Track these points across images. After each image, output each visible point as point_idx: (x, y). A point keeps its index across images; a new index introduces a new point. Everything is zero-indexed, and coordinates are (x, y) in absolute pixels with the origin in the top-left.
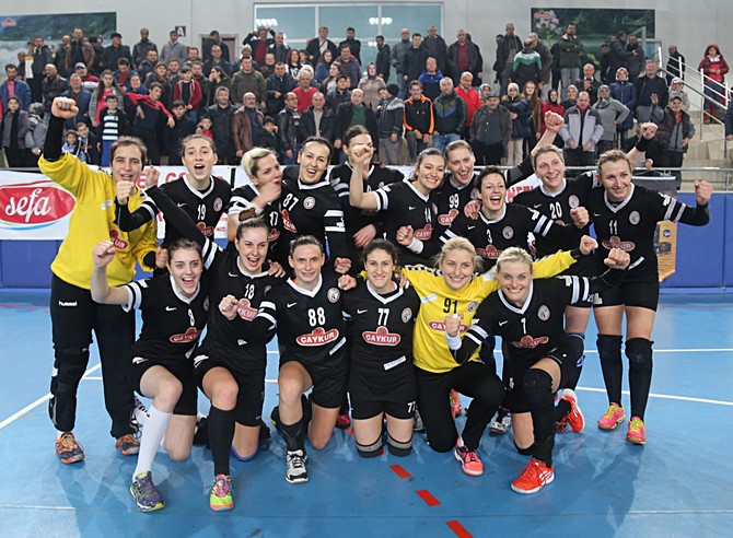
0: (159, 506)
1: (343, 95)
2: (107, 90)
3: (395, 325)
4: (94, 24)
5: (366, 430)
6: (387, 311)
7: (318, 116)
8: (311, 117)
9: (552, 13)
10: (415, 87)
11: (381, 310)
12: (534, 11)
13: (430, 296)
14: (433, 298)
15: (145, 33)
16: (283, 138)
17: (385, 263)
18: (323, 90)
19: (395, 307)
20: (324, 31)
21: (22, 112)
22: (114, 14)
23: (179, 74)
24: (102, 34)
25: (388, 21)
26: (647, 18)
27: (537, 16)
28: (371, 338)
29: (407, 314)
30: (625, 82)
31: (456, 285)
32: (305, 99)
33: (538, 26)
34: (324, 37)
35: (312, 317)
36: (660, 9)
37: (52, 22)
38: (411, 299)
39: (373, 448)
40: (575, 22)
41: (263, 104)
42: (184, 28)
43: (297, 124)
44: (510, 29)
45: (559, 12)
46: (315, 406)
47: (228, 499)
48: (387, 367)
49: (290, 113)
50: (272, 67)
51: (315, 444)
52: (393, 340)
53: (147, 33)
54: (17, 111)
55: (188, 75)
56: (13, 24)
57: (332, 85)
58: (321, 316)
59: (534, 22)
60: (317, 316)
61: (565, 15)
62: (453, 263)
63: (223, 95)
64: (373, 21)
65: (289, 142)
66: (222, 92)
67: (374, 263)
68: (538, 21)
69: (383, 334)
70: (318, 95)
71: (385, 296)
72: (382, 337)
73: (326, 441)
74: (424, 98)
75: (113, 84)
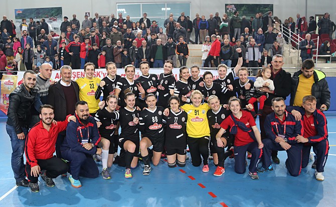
0: (109, 178)
1: (154, 41)
2: (63, 40)
3: (180, 122)
4: (53, 12)
5: (171, 159)
6: (177, 118)
7: (144, 49)
8: (142, 49)
9: (233, 6)
10: (181, 38)
11: (175, 118)
12: (226, 5)
13: (190, 111)
14: (191, 111)
15: (74, 16)
16: (131, 57)
17: (176, 103)
18: (146, 39)
19: (180, 117)
20: (145, 15)
21: (31, 49)
22: (61, 8)
23: (90, 33)
24: (57, 16)
25: (169, 9)
26: (270, 7)
27: (227, 7)
28: (172, 126)
29: (183, 119)
30: (261, 34)
31: (197, 105)
32: (139, 42)
33: (228, 11)
34: (145, 17)
35: (153, 119)
36: (275, 4)
37: (36, 11)
38: (185, 114)
39: (173, 165)
40: (242, 9)
41: (123, 45)
42: (89, 13)
43: (136, 52)
44: (217, 14)
45: (236, 5)
46: (154, 151)
47: (130, 175)
48: (177, 137)
49: (134, 48)
50: (126, 30)
51: (154, 164)
52: (180, 127)
53: (75, 16)
54: (29, 49)
55: (94, 34)
56: (21, 12)
57: (149, 37)
58: (156, 119)
59: (226, 9)
60: (155, 119)
61: (239, 7)
62: (196, 98)
63: (109, 42)
64: (163, 9)
65: (133, 59)
66: (108, 41)
67: (172, 104)
68: (228, 9)
69: (176, 125)
70: (144, 41)
71: (176, 113)
72: (176, 126)
73: (158, 163)
74: (184, 43)
75: (65, 38)
